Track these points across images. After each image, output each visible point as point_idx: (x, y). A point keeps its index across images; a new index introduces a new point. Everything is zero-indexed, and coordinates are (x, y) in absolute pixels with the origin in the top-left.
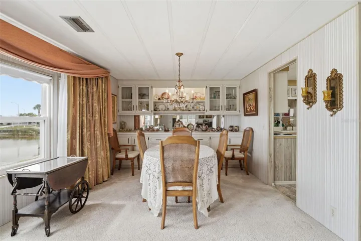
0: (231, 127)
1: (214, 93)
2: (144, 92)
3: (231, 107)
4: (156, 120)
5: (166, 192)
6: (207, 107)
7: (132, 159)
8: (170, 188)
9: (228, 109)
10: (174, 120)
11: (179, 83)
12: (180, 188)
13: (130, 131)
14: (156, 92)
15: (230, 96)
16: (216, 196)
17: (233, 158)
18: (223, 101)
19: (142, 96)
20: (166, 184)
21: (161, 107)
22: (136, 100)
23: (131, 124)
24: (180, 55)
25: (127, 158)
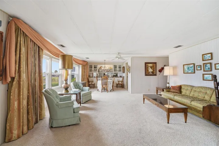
0: (120, 76)
1: (115, 67)
2: (95, 66)
3: (120, 71)
4: (97, 74)
5: (102, 87)
6: (113, 71)
7: (93, 84)
8: (103, 86)
9: (119, 71)
10: (104, 74)
11: (105, 64)
12: (105, 86)
13: (91, 77)
14: (99, 66)
15: (120, 67)
16: (111, 88)
17: (119, 84)
18: (118, 69)
19: (95, 67)
20: (102, 85)
21: (100, 70)
22: (93, 69)
23: (91, 75)
24: (105, 60)
25: (92, 84)
